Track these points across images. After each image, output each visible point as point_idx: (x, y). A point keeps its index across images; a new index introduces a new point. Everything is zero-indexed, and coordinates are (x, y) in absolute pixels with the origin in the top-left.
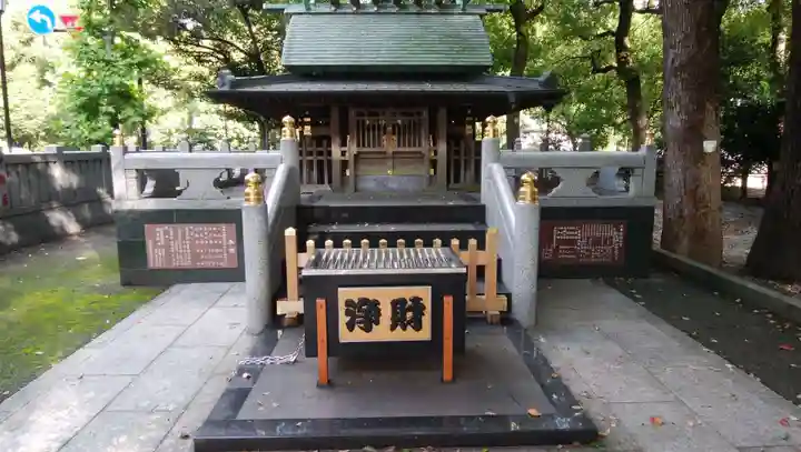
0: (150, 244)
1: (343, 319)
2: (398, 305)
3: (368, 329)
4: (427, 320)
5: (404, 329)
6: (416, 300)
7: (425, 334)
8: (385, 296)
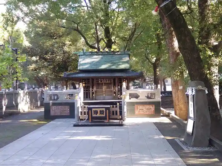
0: (51, 110)
1: (93, 113)
3: (96, 115)
5: (101, 114)
6: (103, 110)
8: (99, 110)
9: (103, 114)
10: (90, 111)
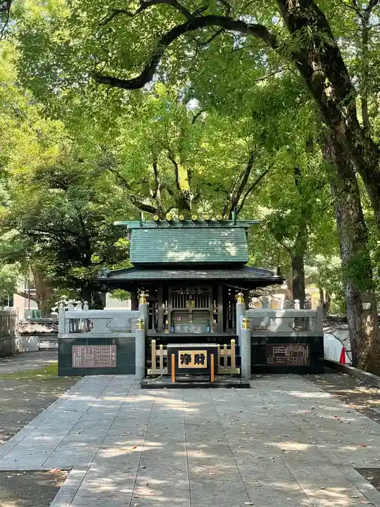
1: (180, 361)
2: (196, 356)
3: (187, 364)
4: (205, 361)
5: (198, 364)
6: (202, 355)
7: (205, 366)
8: (192, 353)
9: (203, 363)
10: (173, 355)
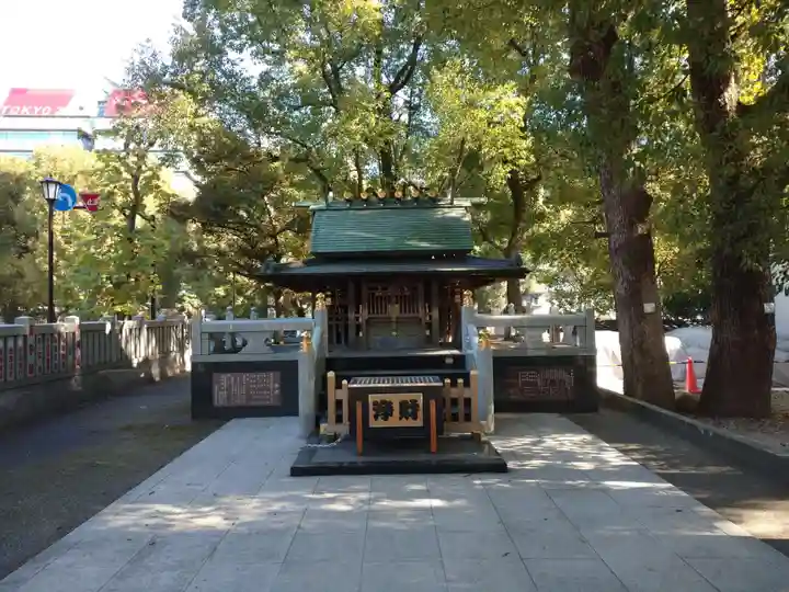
0: (216, 388)
1: (372, 413)
2: (403, 404)
3: (386, 419)
4: (420, 414)
5: (407, 418)
6: (414, 402)
7: (419, 424)
8: (396, 399)
9: (415, 418)
10: (359, 405)
